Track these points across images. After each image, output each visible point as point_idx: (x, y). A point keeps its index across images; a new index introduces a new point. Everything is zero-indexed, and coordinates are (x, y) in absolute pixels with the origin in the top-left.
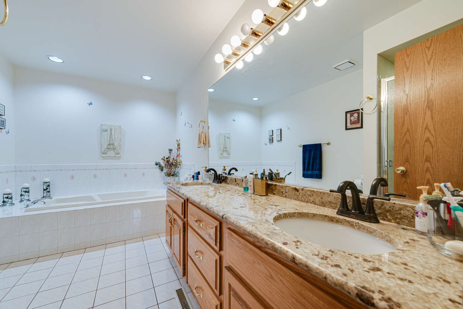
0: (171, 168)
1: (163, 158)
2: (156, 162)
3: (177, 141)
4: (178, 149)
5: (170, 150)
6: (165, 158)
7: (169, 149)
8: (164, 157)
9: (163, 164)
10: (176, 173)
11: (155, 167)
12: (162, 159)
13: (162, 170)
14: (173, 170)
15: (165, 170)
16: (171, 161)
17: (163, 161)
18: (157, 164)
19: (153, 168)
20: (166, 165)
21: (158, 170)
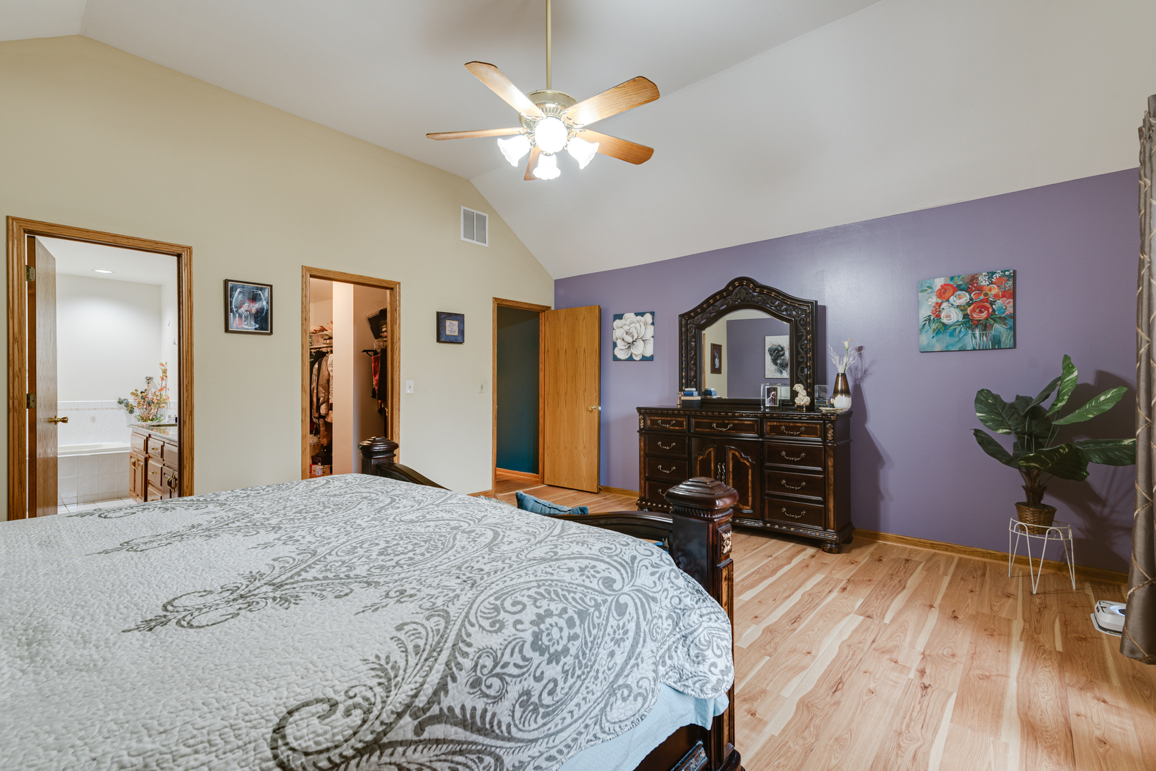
0: (150, 408)
1: (135, 392)
2: (120, 399)
3: (162, 365)
4: (162, 379)
5: (149, 379)
6: (139, 393)
7: (146, 378)
8: (136, 390)
9: (132, 400)
10: (159, 416)
11: (117, 407)
12: (133, 394)
13: (131, 412)
14: (152, 411)
15: (137, 412)
16: (150, 396)
17: (133, 397)
18: (120, 402)
19: (112, 409)
20: (139, 403)
21: (123, 411)
